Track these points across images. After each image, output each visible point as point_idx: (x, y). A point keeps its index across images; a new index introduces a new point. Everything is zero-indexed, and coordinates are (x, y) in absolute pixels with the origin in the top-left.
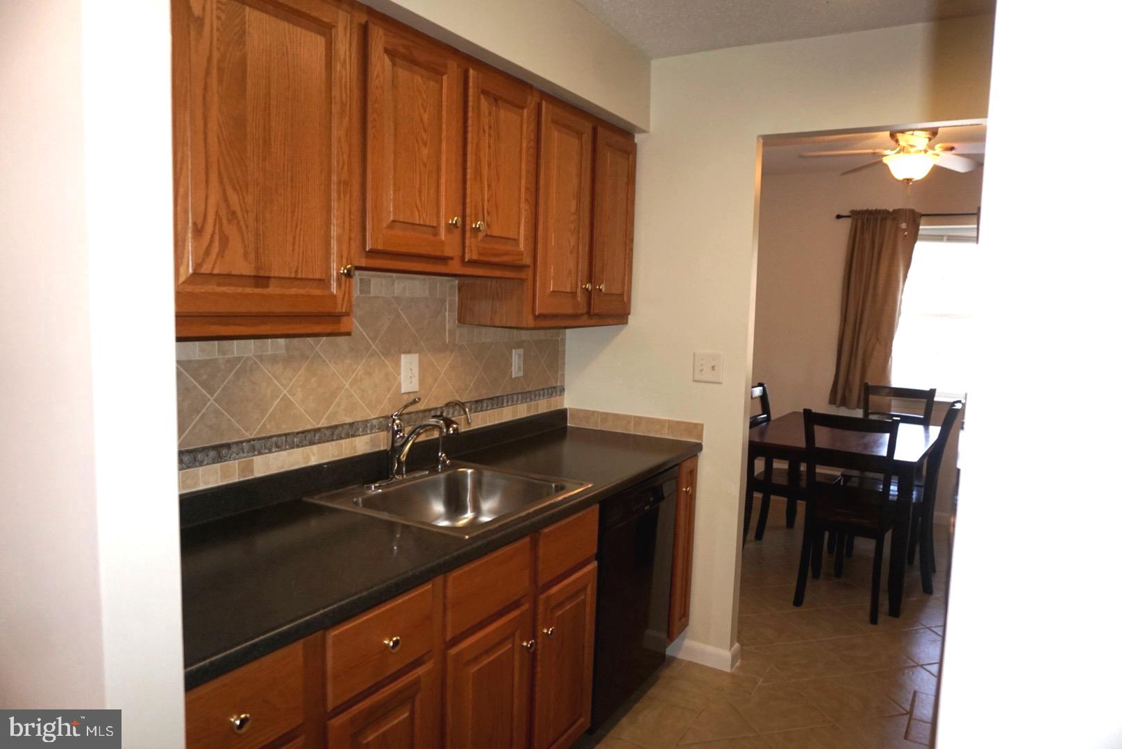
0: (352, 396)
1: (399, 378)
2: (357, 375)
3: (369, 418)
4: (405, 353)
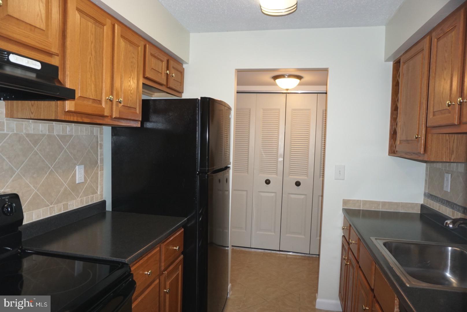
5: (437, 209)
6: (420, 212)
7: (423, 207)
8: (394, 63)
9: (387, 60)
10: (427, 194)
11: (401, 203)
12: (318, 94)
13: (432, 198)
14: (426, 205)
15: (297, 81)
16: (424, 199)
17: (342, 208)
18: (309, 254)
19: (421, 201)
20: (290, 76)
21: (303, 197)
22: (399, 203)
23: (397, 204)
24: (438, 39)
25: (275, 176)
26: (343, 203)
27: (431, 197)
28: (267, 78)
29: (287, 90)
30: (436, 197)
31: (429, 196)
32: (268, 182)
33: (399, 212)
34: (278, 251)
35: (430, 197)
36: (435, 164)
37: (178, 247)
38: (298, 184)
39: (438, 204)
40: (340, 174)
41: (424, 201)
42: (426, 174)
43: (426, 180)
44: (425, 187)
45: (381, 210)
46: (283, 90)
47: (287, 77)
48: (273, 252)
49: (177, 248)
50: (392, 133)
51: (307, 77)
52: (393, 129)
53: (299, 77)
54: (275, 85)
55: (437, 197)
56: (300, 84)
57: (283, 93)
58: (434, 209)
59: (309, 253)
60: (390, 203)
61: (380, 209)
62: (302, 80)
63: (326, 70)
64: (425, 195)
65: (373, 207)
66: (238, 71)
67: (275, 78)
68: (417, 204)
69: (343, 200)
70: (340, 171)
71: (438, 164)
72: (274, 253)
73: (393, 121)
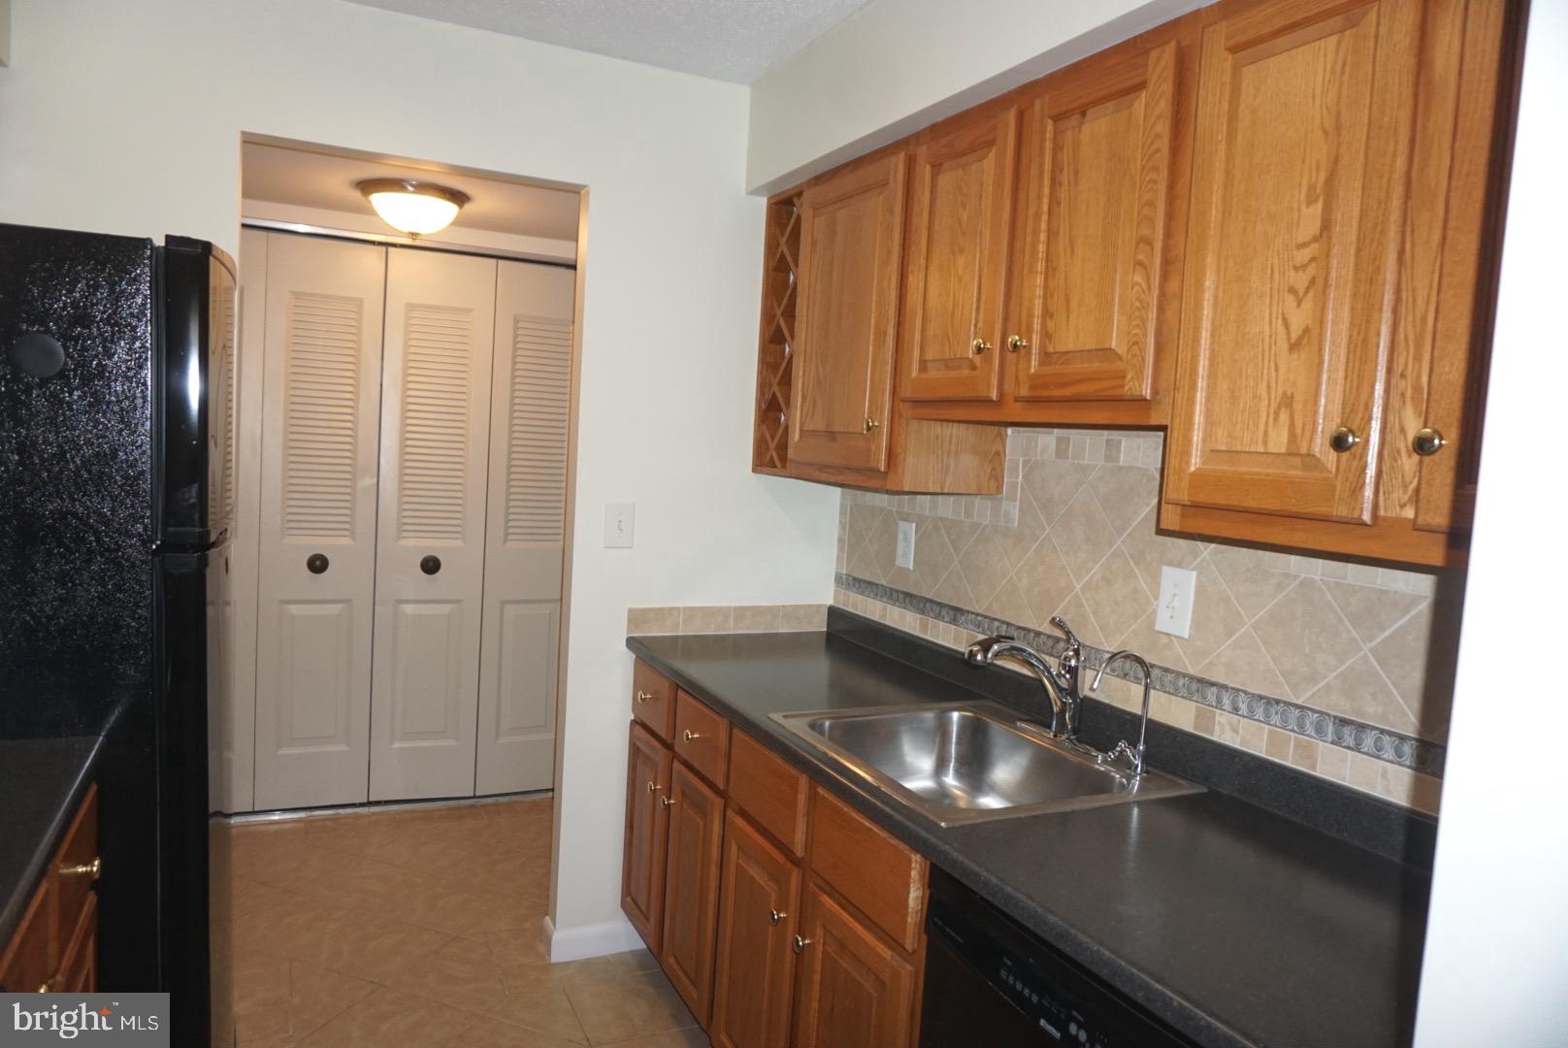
0: (1082, 606)
1: (1155, 603)
2: (1092, 577)
3: (1100, 648)
4: (1170, 564)
5: (877, 616)
6: (825, 630)
7: (833, 613)
8: (774, 201)
9: (755, 192)
10: (844, 577)
11: (783, 606)
12: (500, 262)
13: (860, 587)
14: (841, 607)
15: (448, 210)
16: (836, 593)
17: (625, 637)
18: (475, 797)
19: (829, 600)
20: (424, 187)
21: (445, 609)
22: (778, 608)
23: (773, 611)
24: (937, 168)
25: (346, 541)
26: (629, 621)
27: (857, 586)
28: (337, 181)
29: (414, 235)
30: (870, 583)
31: (851, 582)
32: (318, 563)
33: (777, 634)
34: (362, 805)
35: (854, 585)
36: (868, 494)
37: (96, 863)
38: (431, 566)
39: (879, 604)
40: (621, 530)
41: (834, 599)
42: (842, 525)
43: (840, 540)
44: (839, 558)
45: (732, 633)
46: (401, 234)
47: (410, 188)
48: (342, 811)
49: (95, 869)
50: (763, 406)
51: (485, 201)
52: (768, 396)
53: (458, 197)
54: (369, 211)
55: (877, 585)
56: (459, 222)
57: (373, 243)
58: (868, 617)
59: (472, 795)
60: (757, 611)
61: (732, 629)
62: (467, 207)
63: (574, 191)
64: (838, 579)
65: (713, 626)
66: (244, 142)
67: (368, 186)
68: (819, 606)
69: (630, 611)
70: (620, 521)
71: (877, 495)
72: (347, 816)
73: (764, 371)
